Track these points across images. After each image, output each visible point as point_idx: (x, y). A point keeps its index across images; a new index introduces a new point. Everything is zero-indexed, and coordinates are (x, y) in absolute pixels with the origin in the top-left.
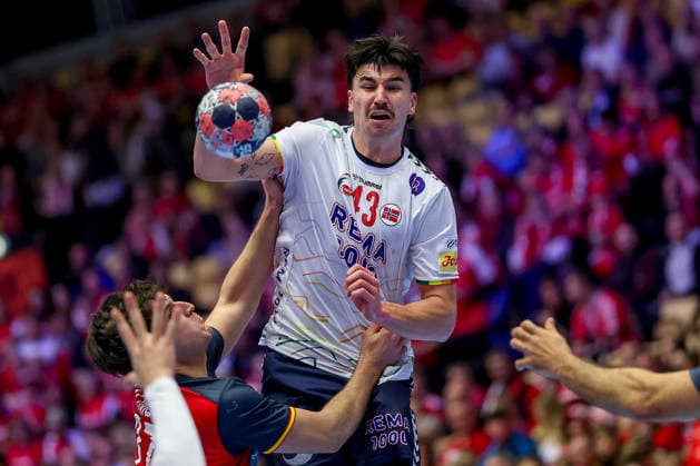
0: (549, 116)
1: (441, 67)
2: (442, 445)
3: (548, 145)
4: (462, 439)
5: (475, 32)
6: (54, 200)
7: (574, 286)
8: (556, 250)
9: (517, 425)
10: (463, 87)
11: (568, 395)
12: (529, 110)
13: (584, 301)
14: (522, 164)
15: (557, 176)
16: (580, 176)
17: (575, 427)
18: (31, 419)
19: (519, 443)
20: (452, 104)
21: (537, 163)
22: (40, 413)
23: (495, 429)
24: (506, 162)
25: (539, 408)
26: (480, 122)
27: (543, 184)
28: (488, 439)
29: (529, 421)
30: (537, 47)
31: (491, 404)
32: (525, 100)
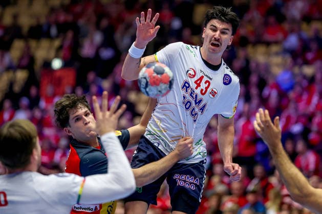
0: (308, 71)
1: (268, 37)
2: (226, 199)
3: (305, 83)
4: (236, 199)
5: (286, 26)
6: (87, 50)
7: (300, 146)
8: (297, 128)
9: (260, 199)
10: (275, 48)
11: (285, 192)
12: (301, 66)
13: (303, 153)
14: (291, 88)
15: (305, 97)
16: (315, 100)
17: (285, 207)
18: (53, 141)
19: (259, 207)
20: (268, 54)
21: (298, 89)
22: (57, 139)
23: (250, 198)
24: (285, 86)
25: (271, 194)
26: (278, 65)
27: (298, 99)
28: (246, 202)
29: (266, 198)
30: (311, 40)
31: (251, 187)
32: (300, 61)
